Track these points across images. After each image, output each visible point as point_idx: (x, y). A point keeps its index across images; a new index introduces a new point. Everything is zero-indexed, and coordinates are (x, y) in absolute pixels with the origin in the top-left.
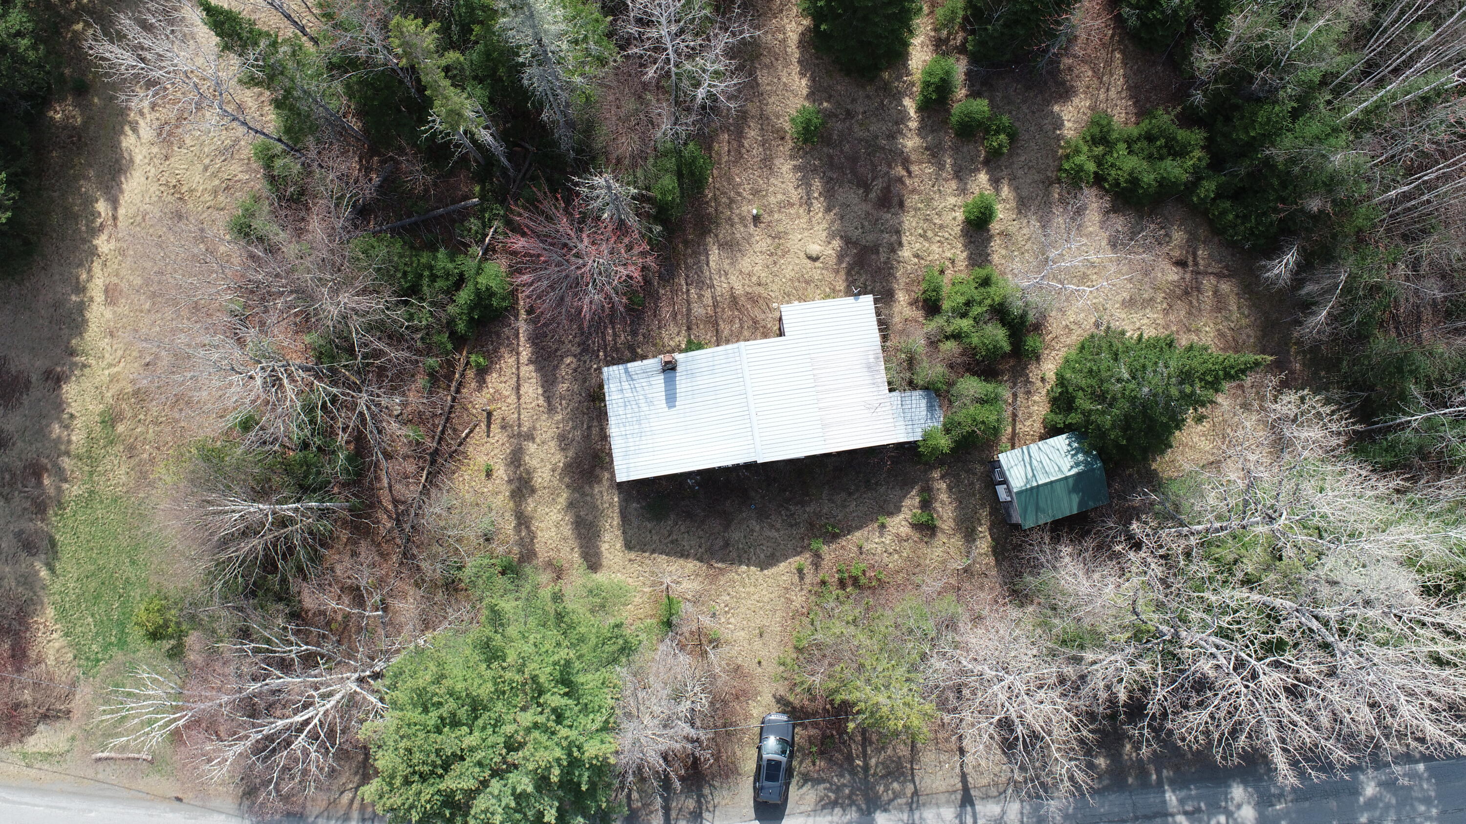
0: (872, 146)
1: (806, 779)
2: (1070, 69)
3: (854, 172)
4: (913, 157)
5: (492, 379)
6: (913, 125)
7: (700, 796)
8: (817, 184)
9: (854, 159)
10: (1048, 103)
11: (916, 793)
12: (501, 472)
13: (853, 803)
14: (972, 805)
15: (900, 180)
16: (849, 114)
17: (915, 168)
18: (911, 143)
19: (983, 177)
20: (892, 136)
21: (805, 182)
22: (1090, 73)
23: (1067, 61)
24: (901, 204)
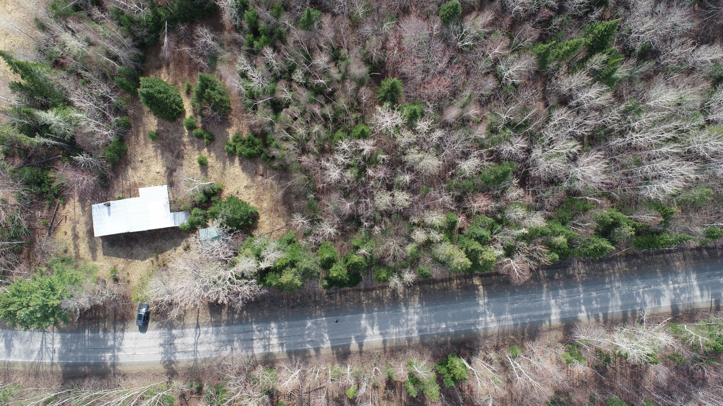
0: (175, 140)
1: (154, 320)
2: (231, 119)
3: (169, 148)
4: (186, 144)
5: (67, 206)
6: (186, 134)
7: (124, 324)
8: (159, 151)
9: (169, 144)
10: (225, 128)
11: (184, 324)
12: (70, 233)
13: (166, 327)
14: (199, 328)
15: (183, 150)
16: (168, 131)
17: (187, 147)
18: (186, 139)
19: (206, 150)
20: (180, 138)
21: (156, 151)
22: (237, 120)
23: (230, 116)
24: (183, 157)
